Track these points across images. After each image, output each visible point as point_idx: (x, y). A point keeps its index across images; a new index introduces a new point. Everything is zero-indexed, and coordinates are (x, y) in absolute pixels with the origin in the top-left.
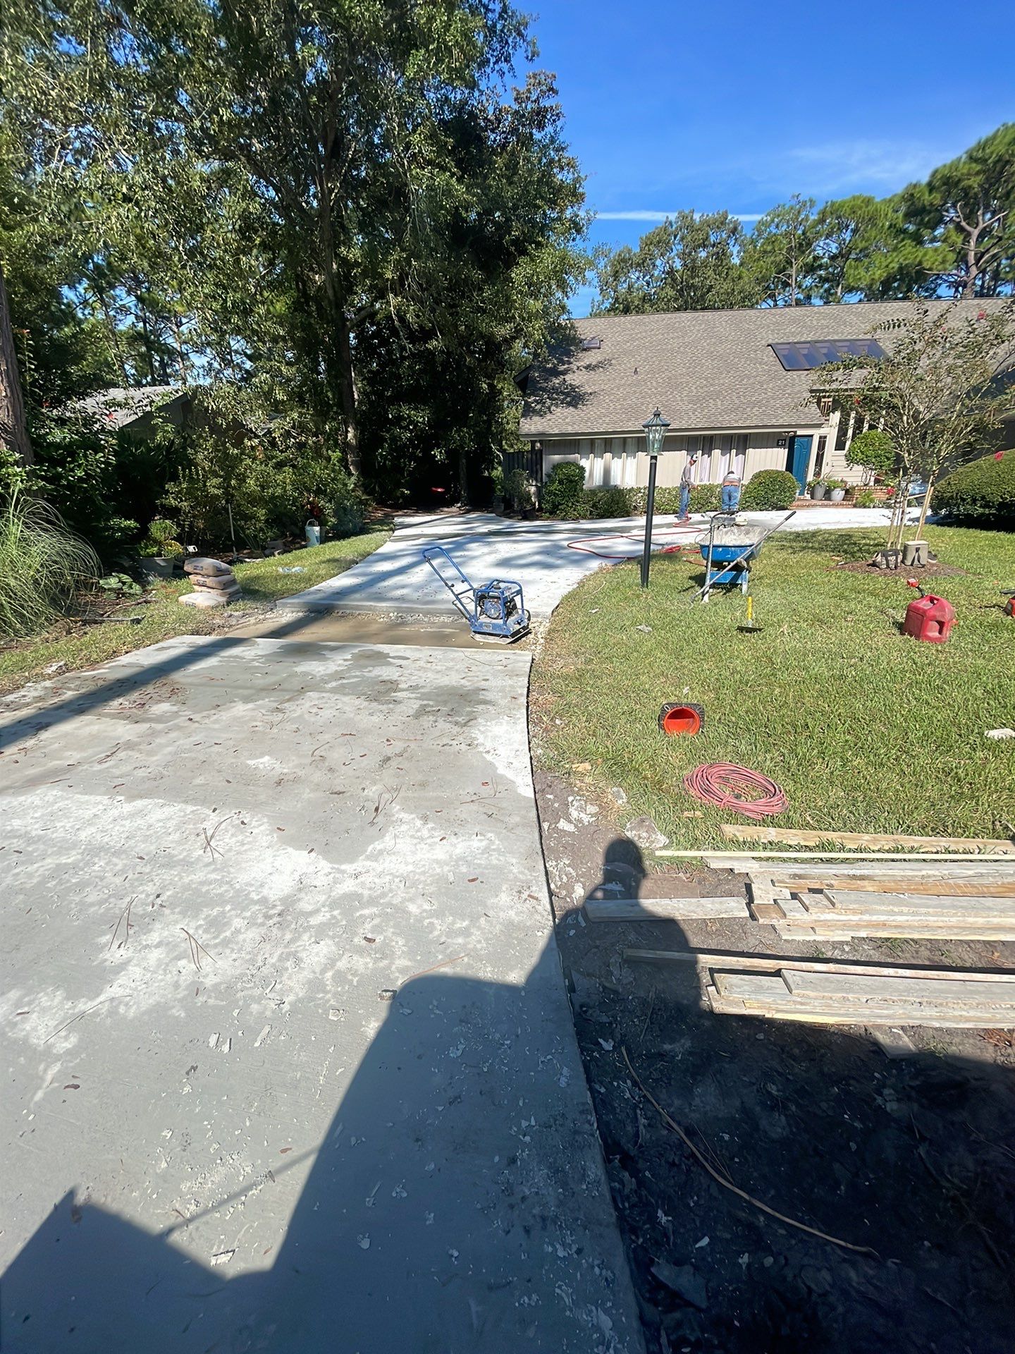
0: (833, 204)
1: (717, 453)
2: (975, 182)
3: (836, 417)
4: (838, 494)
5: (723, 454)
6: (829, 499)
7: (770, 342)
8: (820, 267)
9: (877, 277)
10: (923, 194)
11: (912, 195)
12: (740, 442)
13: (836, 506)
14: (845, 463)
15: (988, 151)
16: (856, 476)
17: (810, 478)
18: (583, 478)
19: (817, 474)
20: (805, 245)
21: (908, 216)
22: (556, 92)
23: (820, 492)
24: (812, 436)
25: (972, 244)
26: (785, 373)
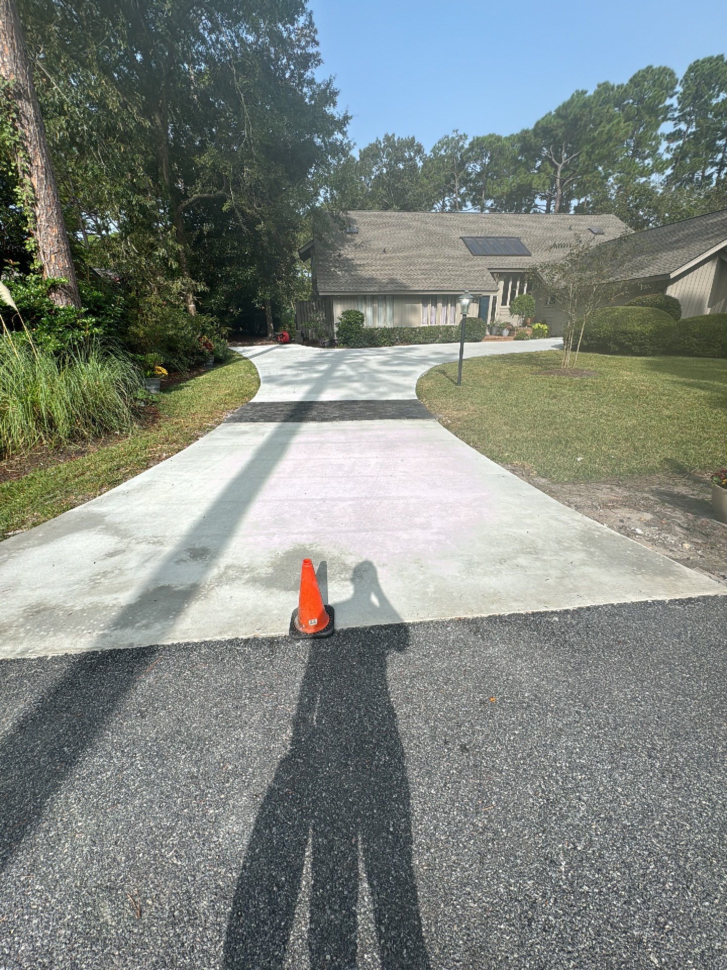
0: (478, 138)
1: (440, 305)
2: (560, 132)
3: (502, 283)
4: (506, 332)
5: (443, 306)
6: (501, 335)
7: (461, 236)
8: (470, 181)
9: (505, 191)
10: (531, 138)
11: (525, 138)
12: (451, 299)
13: (505, 339)
14: (509, 313)
15: (568, 111)
16: (516, 321)
17: (488, 323)
18: (363, 321)
19: (493, 319)
20: (462, 165)
21: (522, 151)
22: (317, 44)
23: (494, 330)
24: (489, 296)
25: (559, 174)
26: (472, 257)
